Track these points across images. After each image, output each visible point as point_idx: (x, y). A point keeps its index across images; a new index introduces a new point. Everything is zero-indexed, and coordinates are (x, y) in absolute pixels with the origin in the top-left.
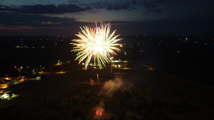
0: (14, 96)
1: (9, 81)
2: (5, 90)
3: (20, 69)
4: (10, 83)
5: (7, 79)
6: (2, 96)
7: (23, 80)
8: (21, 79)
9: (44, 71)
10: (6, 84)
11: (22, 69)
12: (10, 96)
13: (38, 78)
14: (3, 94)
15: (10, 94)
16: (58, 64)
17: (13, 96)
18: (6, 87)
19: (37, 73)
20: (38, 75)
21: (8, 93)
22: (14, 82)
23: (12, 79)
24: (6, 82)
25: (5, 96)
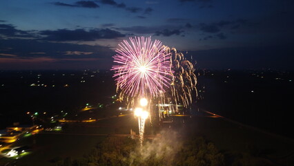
0: (24, 153)
1: (18, 132)
2: (13, 145)
3: (34, 116)
4: (19, 135)
5: (16, 129)
6: (8, 154)
7: (37, 131)
8: (35, 129)
9: (66, 118)
10: (14, 137)
11: (37, 116)
12: (19, 154)
13: (58, 128)
14: (9, 150)
15: (19, 151)
16: (86, 109)
17: (22, 154)
18: (13, 141)
19: (58, 122)
20: (58, 124)
21: (16, 150)
22: (26, 133)
23: (23, 130)
24: (15, 133)
25: (13, 154)
